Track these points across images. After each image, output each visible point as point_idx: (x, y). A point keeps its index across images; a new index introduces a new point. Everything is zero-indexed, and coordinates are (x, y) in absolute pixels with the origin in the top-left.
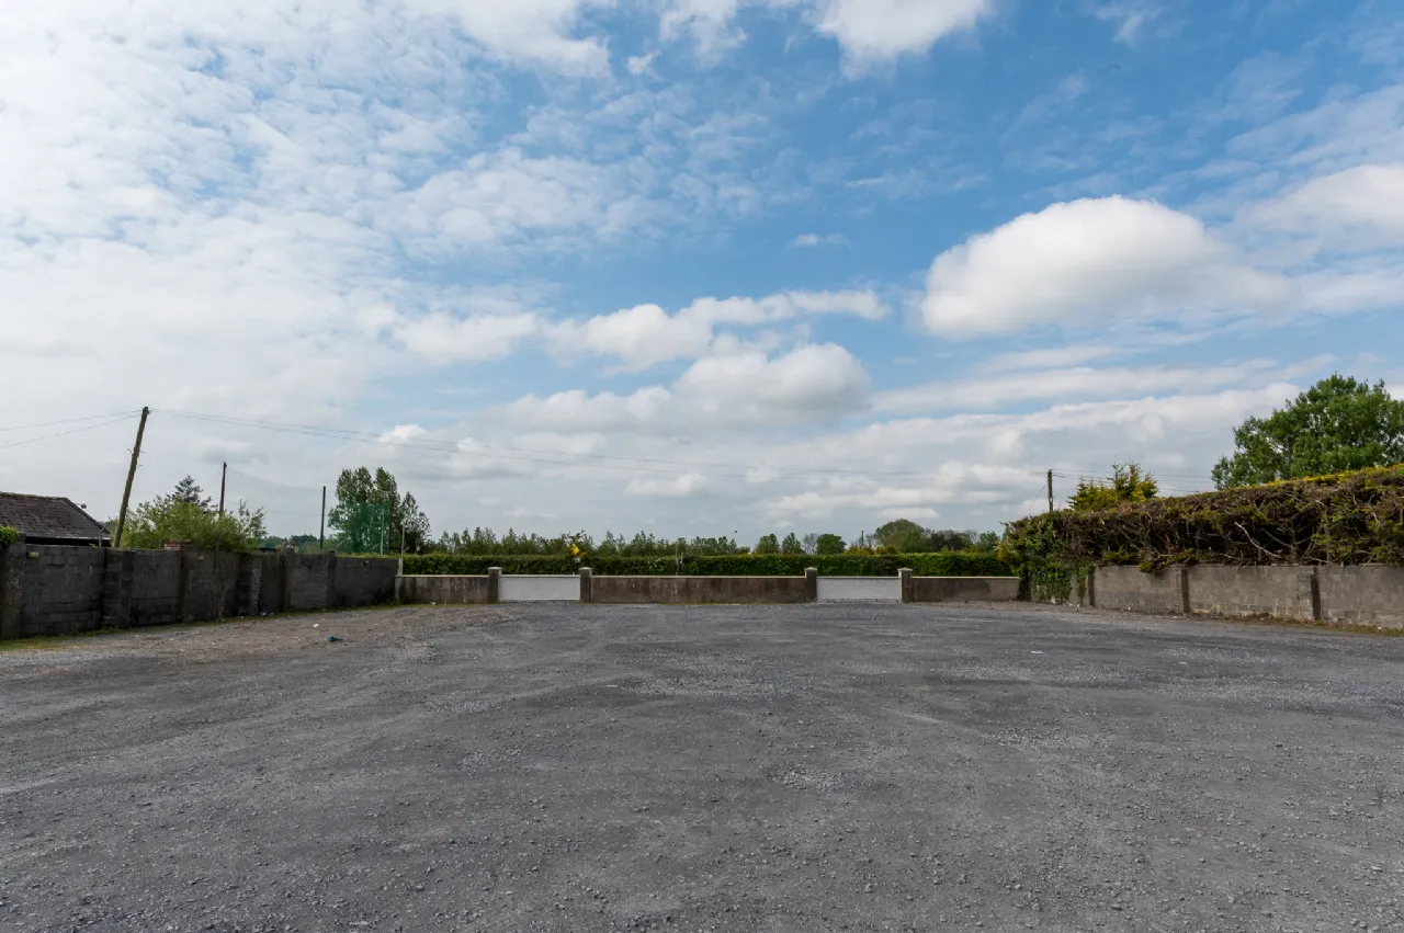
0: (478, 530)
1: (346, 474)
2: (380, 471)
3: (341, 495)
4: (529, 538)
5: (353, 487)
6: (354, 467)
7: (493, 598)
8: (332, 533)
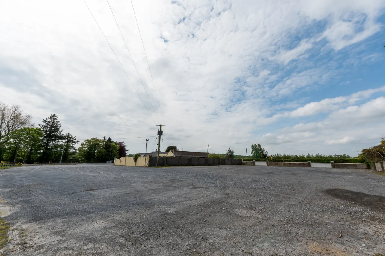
0: (278, 154)
1: (252, 145)
2: (258, 144)
3: (252, 149)
4: (289, 155)
5: (254, 147)
6: (254, 144)
7: (254, 165)
8: (251, 155)
